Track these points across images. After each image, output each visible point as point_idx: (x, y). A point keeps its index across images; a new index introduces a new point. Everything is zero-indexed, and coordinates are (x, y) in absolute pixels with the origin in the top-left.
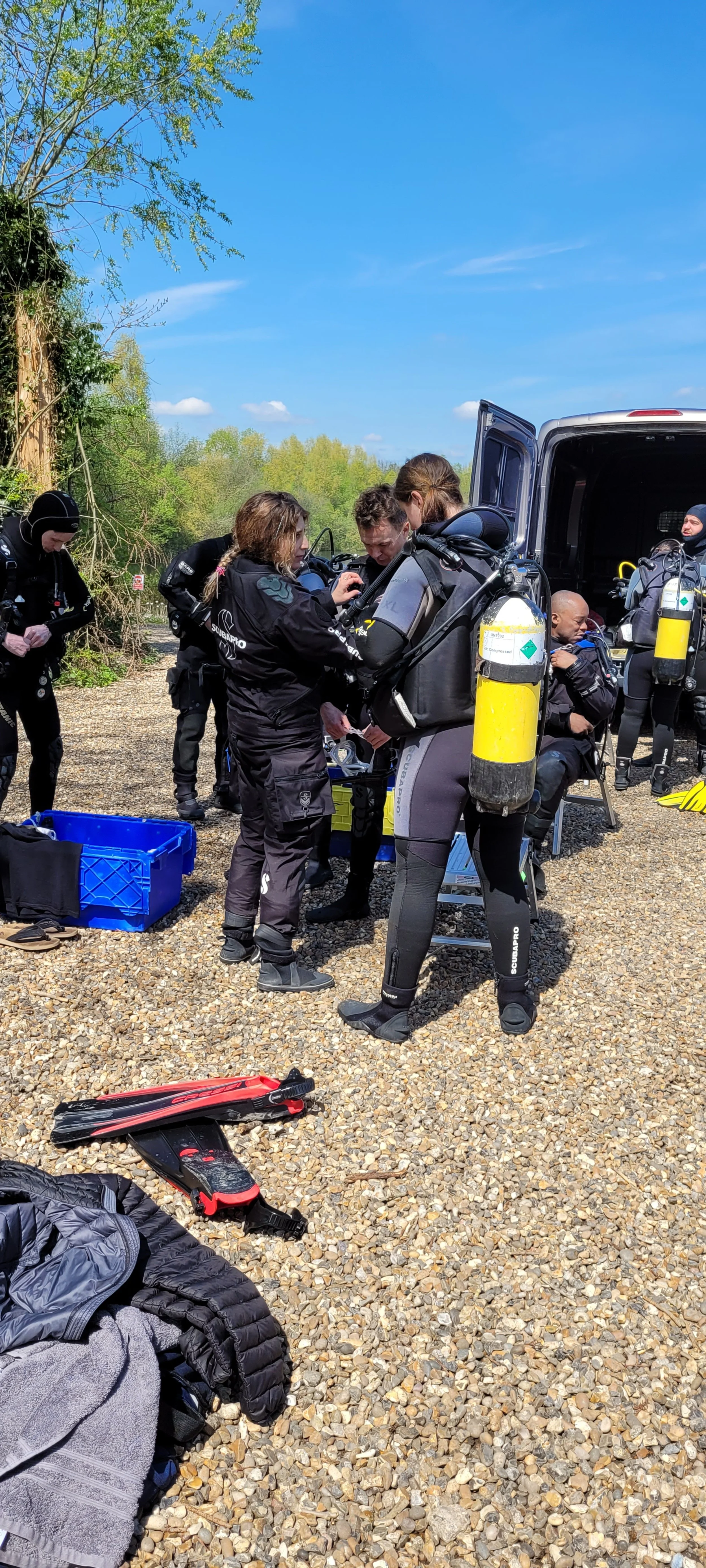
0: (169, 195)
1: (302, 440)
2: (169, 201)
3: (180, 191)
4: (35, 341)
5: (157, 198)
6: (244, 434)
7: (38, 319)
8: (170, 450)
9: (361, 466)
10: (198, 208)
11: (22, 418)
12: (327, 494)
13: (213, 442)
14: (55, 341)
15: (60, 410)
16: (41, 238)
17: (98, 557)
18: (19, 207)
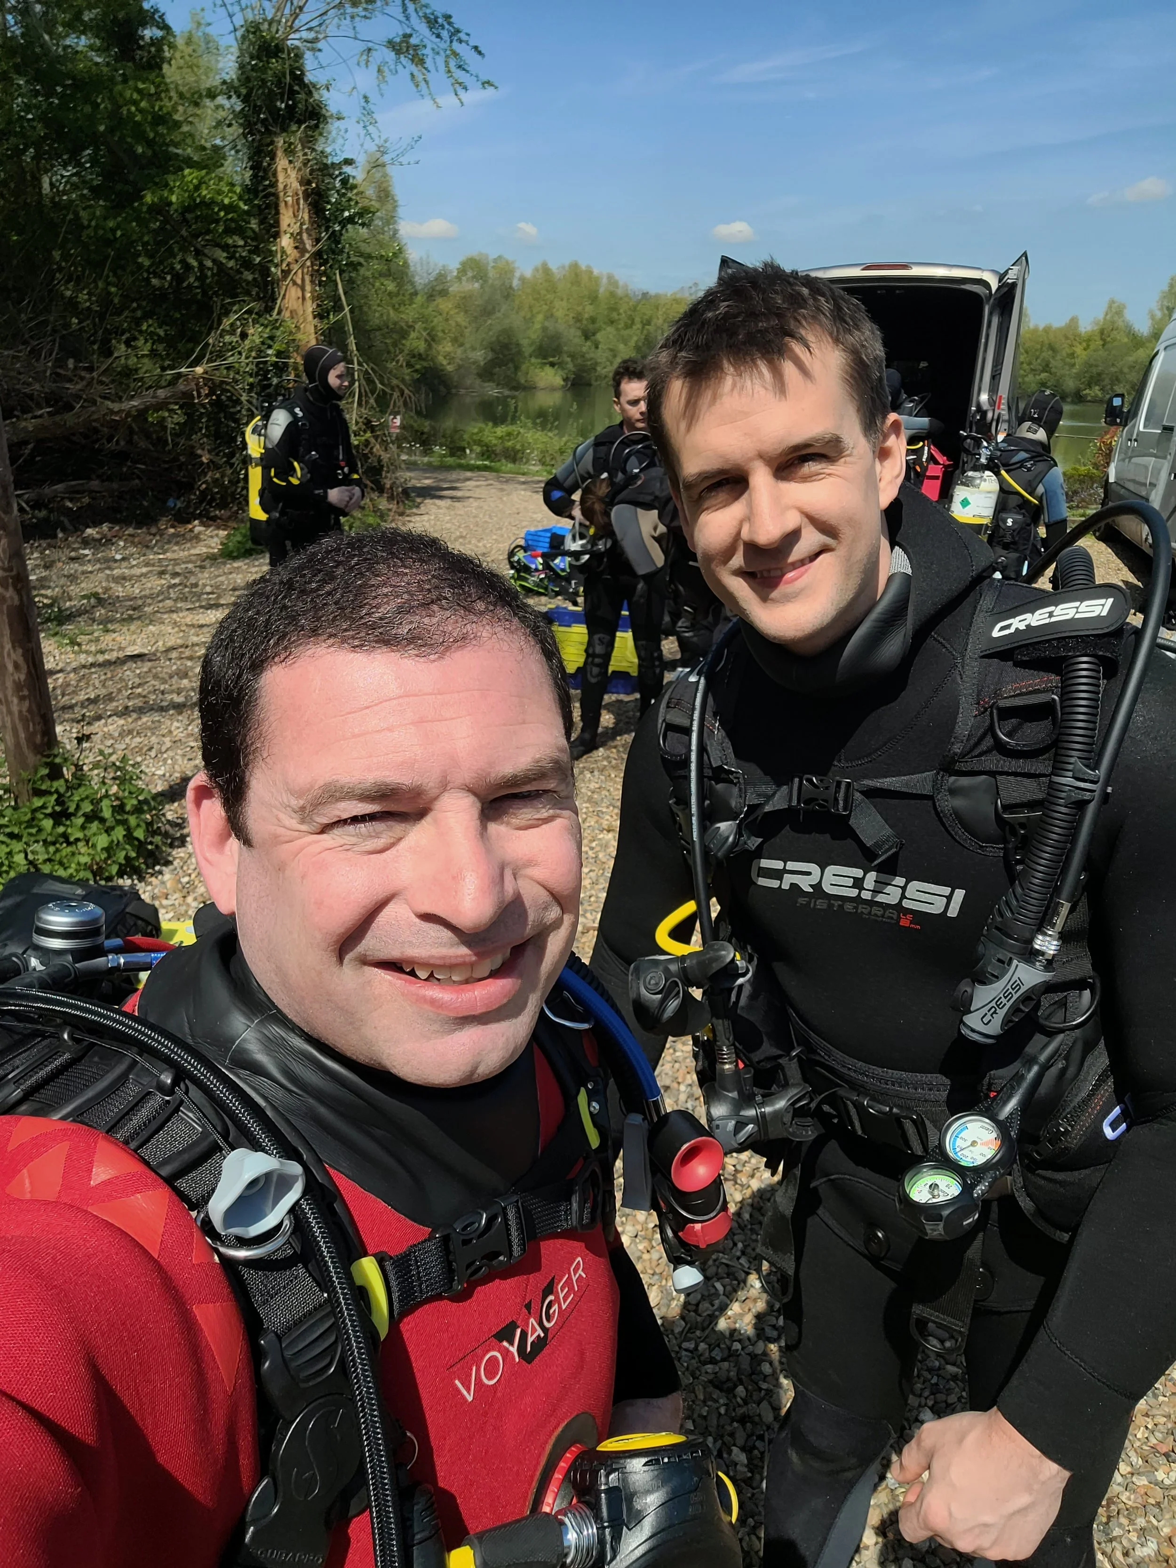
0: (423, 28)
1: (553, 267)
2: (422, 33)
3: (432, 22)
4: (296, 185)
5: (408, 31)
6: (495, 261)
7: (298, 164)
8: (421, 278)
9: (612, 294)
10: (451, 42)
11: (284, 265)
12: (578, 325)
13: (463, 271)
14: (314, 185)
15: (321, 257)
16: (299, 79)
17: (360, 404)
18: (277, 46)
